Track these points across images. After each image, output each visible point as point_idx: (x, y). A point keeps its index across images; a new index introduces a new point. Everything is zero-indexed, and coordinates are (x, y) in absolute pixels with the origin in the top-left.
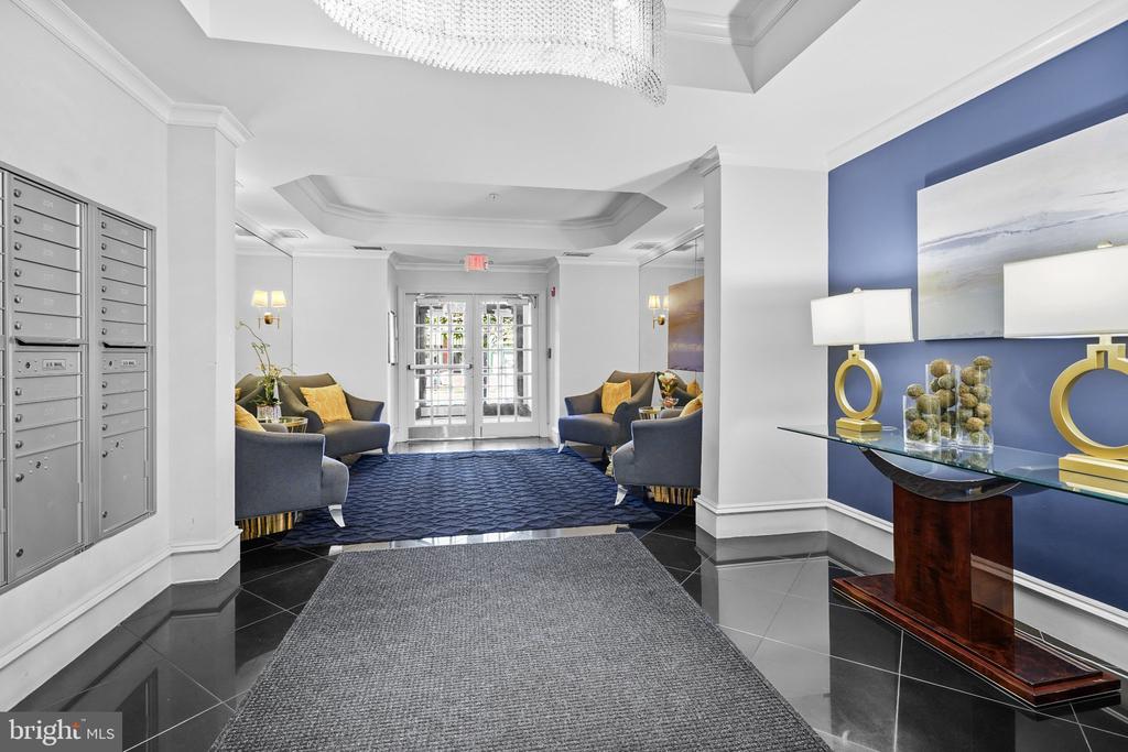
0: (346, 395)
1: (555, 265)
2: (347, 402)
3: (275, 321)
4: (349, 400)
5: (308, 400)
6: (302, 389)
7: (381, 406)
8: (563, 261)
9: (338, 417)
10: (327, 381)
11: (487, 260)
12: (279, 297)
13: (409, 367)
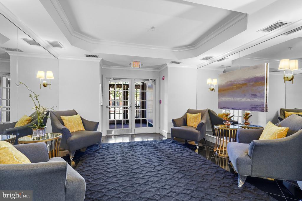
0: (82, 119)
1: (166, 67)
2: (83, 122)
3: (48, 86)
4: (83, 121)
5: (64, 122)
6: (61, 117)
7: (98, 124)
8: (170, 66)
9: (78, 129)
10: (74, 113)
11: (140, 64)
12: (50, 75)
13: (107, 107)
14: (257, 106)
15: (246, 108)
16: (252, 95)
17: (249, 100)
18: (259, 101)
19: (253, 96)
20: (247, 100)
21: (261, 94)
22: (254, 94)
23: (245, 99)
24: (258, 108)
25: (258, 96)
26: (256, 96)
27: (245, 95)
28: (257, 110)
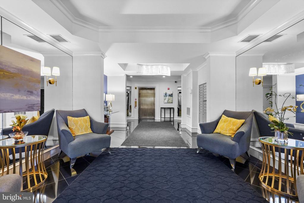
14: (34, 105)
15: (21, 109)
16: (28, 91)
17: (25, 98)
18: (35, 99)
19: (30, 93)
20: (22, 98)
21: (37, 92)
22: (31, 90)
23: (18, 95)
24: (35, 108)
25: (34, 94)
26: (33, 93)
27: (19, 91)
28: (34, 109)
